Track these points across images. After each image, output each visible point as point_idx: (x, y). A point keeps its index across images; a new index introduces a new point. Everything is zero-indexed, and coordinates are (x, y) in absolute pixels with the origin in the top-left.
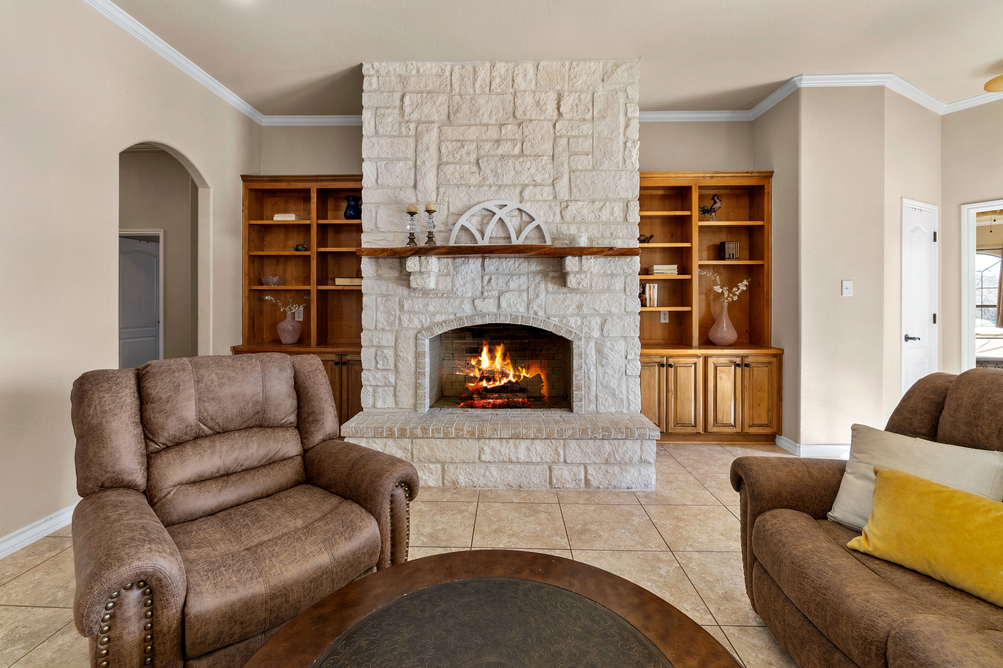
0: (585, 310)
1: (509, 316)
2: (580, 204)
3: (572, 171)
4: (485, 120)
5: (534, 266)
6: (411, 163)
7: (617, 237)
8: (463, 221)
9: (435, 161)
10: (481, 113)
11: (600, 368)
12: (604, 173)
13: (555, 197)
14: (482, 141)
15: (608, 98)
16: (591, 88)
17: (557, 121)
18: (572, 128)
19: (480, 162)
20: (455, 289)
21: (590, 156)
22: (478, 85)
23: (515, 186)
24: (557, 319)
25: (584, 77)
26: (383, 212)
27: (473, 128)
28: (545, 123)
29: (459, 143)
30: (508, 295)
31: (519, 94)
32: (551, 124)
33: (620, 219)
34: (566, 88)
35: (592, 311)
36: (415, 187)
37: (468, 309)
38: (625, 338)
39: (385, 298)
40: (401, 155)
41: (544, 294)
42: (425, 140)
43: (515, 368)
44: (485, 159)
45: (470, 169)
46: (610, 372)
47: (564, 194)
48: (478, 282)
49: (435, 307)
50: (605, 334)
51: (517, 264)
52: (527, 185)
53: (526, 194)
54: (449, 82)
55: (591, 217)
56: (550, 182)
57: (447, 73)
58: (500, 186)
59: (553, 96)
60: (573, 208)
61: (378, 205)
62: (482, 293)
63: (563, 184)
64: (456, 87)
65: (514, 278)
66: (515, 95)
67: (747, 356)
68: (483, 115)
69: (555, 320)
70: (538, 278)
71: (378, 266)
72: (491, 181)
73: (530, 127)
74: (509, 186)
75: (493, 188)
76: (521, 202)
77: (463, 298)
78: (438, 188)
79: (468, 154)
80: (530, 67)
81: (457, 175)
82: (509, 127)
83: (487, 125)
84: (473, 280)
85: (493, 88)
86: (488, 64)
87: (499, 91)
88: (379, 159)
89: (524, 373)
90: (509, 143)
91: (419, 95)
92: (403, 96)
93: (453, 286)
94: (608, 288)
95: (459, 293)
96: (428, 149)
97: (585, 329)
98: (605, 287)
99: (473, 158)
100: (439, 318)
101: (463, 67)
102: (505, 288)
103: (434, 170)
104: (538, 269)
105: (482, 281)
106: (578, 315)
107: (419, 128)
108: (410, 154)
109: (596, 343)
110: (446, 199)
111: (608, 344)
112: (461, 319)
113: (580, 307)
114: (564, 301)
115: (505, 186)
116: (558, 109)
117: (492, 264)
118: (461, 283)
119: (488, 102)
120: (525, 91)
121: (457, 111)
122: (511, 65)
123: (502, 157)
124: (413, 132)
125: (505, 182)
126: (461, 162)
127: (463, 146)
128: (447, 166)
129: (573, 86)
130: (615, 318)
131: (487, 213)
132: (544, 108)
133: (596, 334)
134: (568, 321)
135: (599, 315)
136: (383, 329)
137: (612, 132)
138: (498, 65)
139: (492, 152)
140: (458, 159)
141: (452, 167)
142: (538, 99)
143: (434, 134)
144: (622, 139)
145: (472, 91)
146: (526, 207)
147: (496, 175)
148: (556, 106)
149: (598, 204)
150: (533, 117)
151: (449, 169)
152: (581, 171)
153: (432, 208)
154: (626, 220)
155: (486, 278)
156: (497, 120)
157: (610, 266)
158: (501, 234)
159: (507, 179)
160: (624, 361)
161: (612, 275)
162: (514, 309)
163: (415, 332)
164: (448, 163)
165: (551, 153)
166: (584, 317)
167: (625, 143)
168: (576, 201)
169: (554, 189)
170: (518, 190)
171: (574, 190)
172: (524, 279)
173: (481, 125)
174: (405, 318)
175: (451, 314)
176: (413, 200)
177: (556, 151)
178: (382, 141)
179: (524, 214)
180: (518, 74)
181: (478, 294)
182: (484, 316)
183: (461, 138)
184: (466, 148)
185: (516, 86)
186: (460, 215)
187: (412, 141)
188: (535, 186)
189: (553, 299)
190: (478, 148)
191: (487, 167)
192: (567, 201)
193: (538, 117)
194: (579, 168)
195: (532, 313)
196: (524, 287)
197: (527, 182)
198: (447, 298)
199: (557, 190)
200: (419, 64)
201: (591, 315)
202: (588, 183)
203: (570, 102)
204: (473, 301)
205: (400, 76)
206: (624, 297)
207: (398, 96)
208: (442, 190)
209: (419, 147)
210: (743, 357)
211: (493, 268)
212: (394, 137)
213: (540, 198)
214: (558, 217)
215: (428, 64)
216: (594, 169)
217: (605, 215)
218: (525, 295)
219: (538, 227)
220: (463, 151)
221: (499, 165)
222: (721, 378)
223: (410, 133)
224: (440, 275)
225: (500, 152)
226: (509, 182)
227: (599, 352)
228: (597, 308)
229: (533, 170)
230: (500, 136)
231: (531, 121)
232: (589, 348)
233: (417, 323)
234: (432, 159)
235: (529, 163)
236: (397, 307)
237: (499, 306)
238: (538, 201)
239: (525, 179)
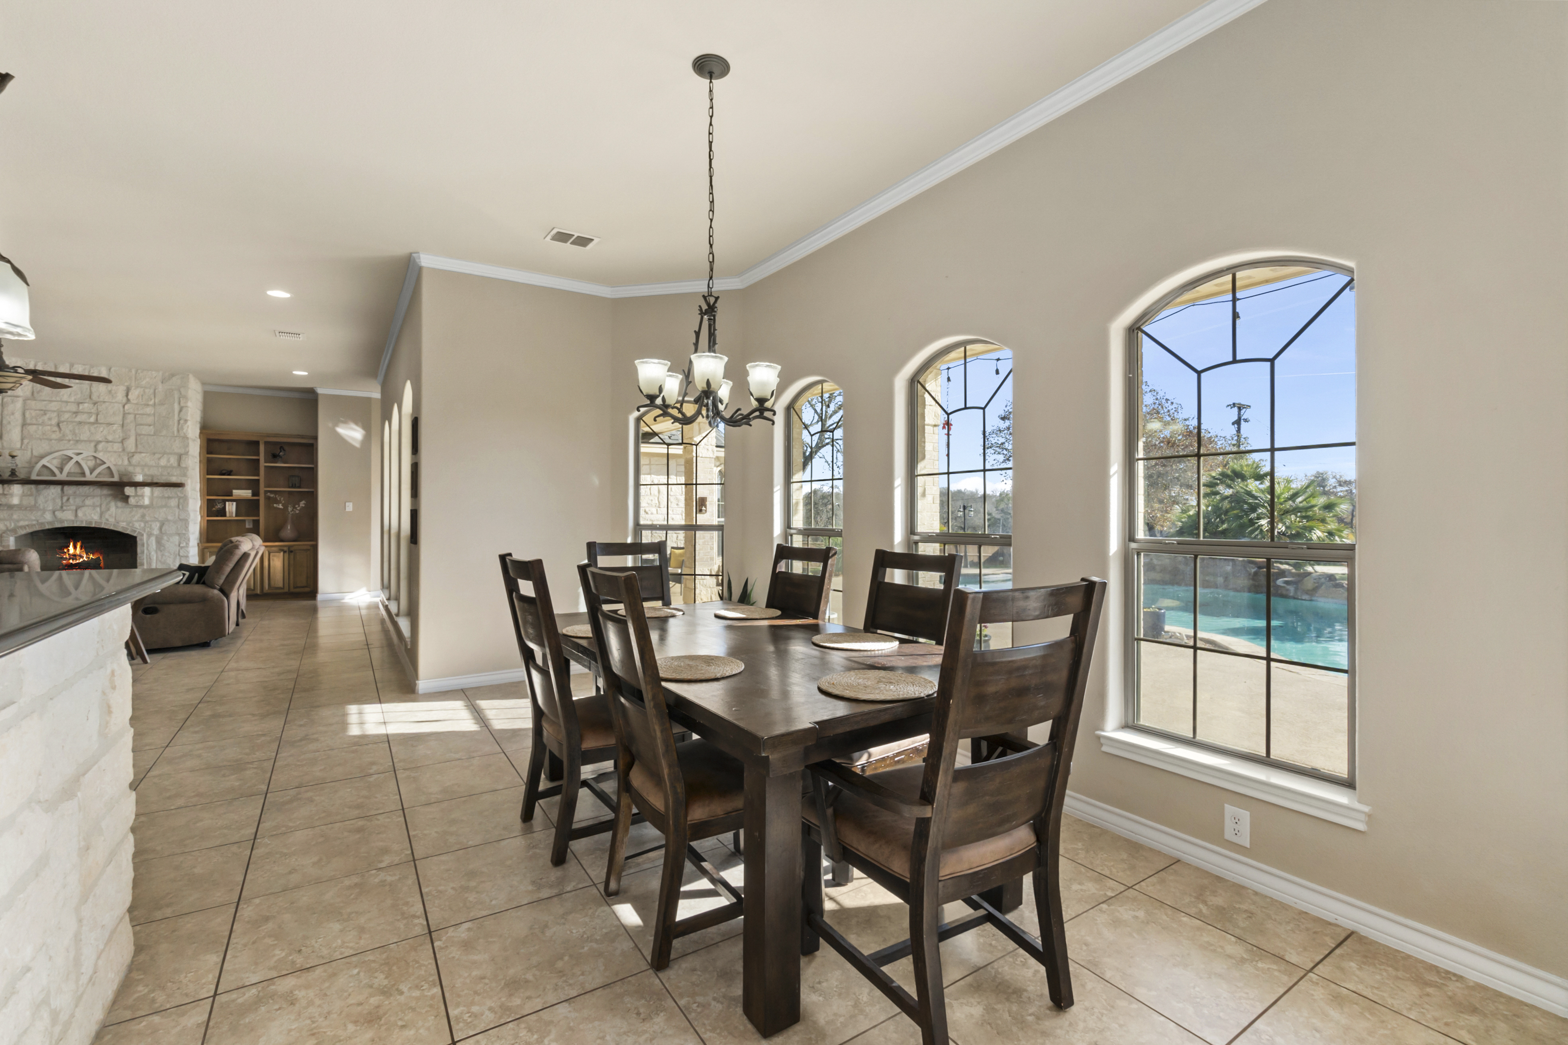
0: (147, 518)
1: (86, 522)
2: (143, 455)
3: (138, 435)
5: (106, 491)
7: (173, 475)
8: (44, 462)
9: (20, 421)
10: (61, 394)
11: (159, 553)
12: (162, 437)
13: (124, 450)
14: (62, 412)
15: (165, 394)
16: (152, 387)
17: (125, 404)
18: (138, 409)
19: (61, 425)
20: (37, 505)
21: (151, 427)
23: (90, 441)
24: (125, 524)
25: (147, 380)
27: (54, 403)
28: (116, 404)
29: (42, 412)
30: (84, 509)
32: (120, 406)
33: (176, 464)
34: (132, 385)
35: (153, 519)
37: (48, 517)
38: (179, 534)
41: (112, 509)
42: (11, 408)
43: (87, 554)
44: (65, 423)
45: (51, 429)
46: (167, 554)
47: (131, 448)
48: (58, 501)
49: (18, 516)
50: (163, 532)
51: (90, 490)
52: (100, 442)
53: (99, 447)
55: (152, 463)
56: (120, 440)
58: (77, 441)
59: (122, 389)
60: (138, 457)
62: (62, 507)
63: (130, 442)
65: (89, 499)
67: (292, 546)
68: (63, 396)
69: (124, 524)
70: (109, 499)
72: (70, 437)
73: (103, 406)
74: (85, 441)
75: (71, 442)
76: (95, 452)
77: (44, 511)
78: (22, 440)
79: (50, 419)
80: (103, 370)
81: (40, 433)
82: (86, 405)
83: (67, 402)
86: (67, 365)
89: (91, 556)
90: (85, 415)
93: (36, 503)
94: (166, 505)
95: (41, 507)
96: (13, 414)
97: (147, 530)
99: (54, 422)
100: (22, 523)
102: (81, 505)
103: (19, 427)
104: (109, 493)
105: (62, 500)
106: (141, 521)
107: (5, 400)
109: (157, 538)
110: (30, 447)
111: (165, 538)
112: (42, 524)
113: (143, 516)
114: (127, 512)
115: (82, 441)
116: (127, 395)
117: (69, 490)
118: (43, 501)
123: (80, 423)
125: (82, 439)
126: (43, 424)
127: (45, 414)
128: (30, 427)
129: (138, 385)
130: (171, 523)
131: (65, 458)
132: (114, 396)
133: (156, 532)
134: (133, 525)
135: (159, 521)
139: (70, 420)
140: (40, 422)
141: (35, 427)
142: (109, 390)
143: (20, 404)
144: (176, 418)
146: (100, 455)
147: (74, 434)
148: (125, 395)
149: (157, 456)
151: (32, 428)
152: (145, 435)
153: (14, 454)
154: (179, 465)
155: (65, 499)
156: (75, 400)
157: (167, 492)
158: (78, 470)
159: (84, 437)
160: (178, 549)
161: (169, 498)
162: (89, 518)
164: (32, 424)
165: (121, 423)
166: (146, 523)
167: (179, 421)
168: (140, 453)
169: (123, 445)
170: (93, 444)
171: (139, 446)
172: (97, 499)
173: (61, 401)
175: (33, 520)
177: (125, 422)
179: (97, 460)
181: (59, 507)
182: (62, 521)
183: (44, 409)
184: (48, 415)
186: (42, 457)
188: (107, 442)
189: (118, 511)
190: (59, 416)
191: (67, 429)
192: (133, 453)
193: (110, 401)
194: (143, 433)
195: (104, 520)
196: (98, 503)
197: (100, 439)
198: (30, 510)
199: (125, 445)
201: (152, 521)
202: (150, 443)
203: (136, 393)
204: (54, 512)
206: (177, 510)
208: (26, 441)
209: (5, 412)
210: (289, 547)
211: (71, 493)
213: (111, 450)
214: (126, 462)
216: (155, 434)
217: (163, 462)
218: (98, 509)
219: (109, 468)
220: (46, 418)
221: (77, 428)
222: (273, 560)
224: (23, 495)
225: (78, 419)
226: (86, 439)
227: (159, 542)
228: (156, 516)
229: (105, 432)
230: (78, 410)
231: (104, 402)
232: (151, 541)
233: (2, 527)
234: (17, 420)
235: (102, 428)
237: (76, 515)
238: (110, 452)
239: (99, 437)
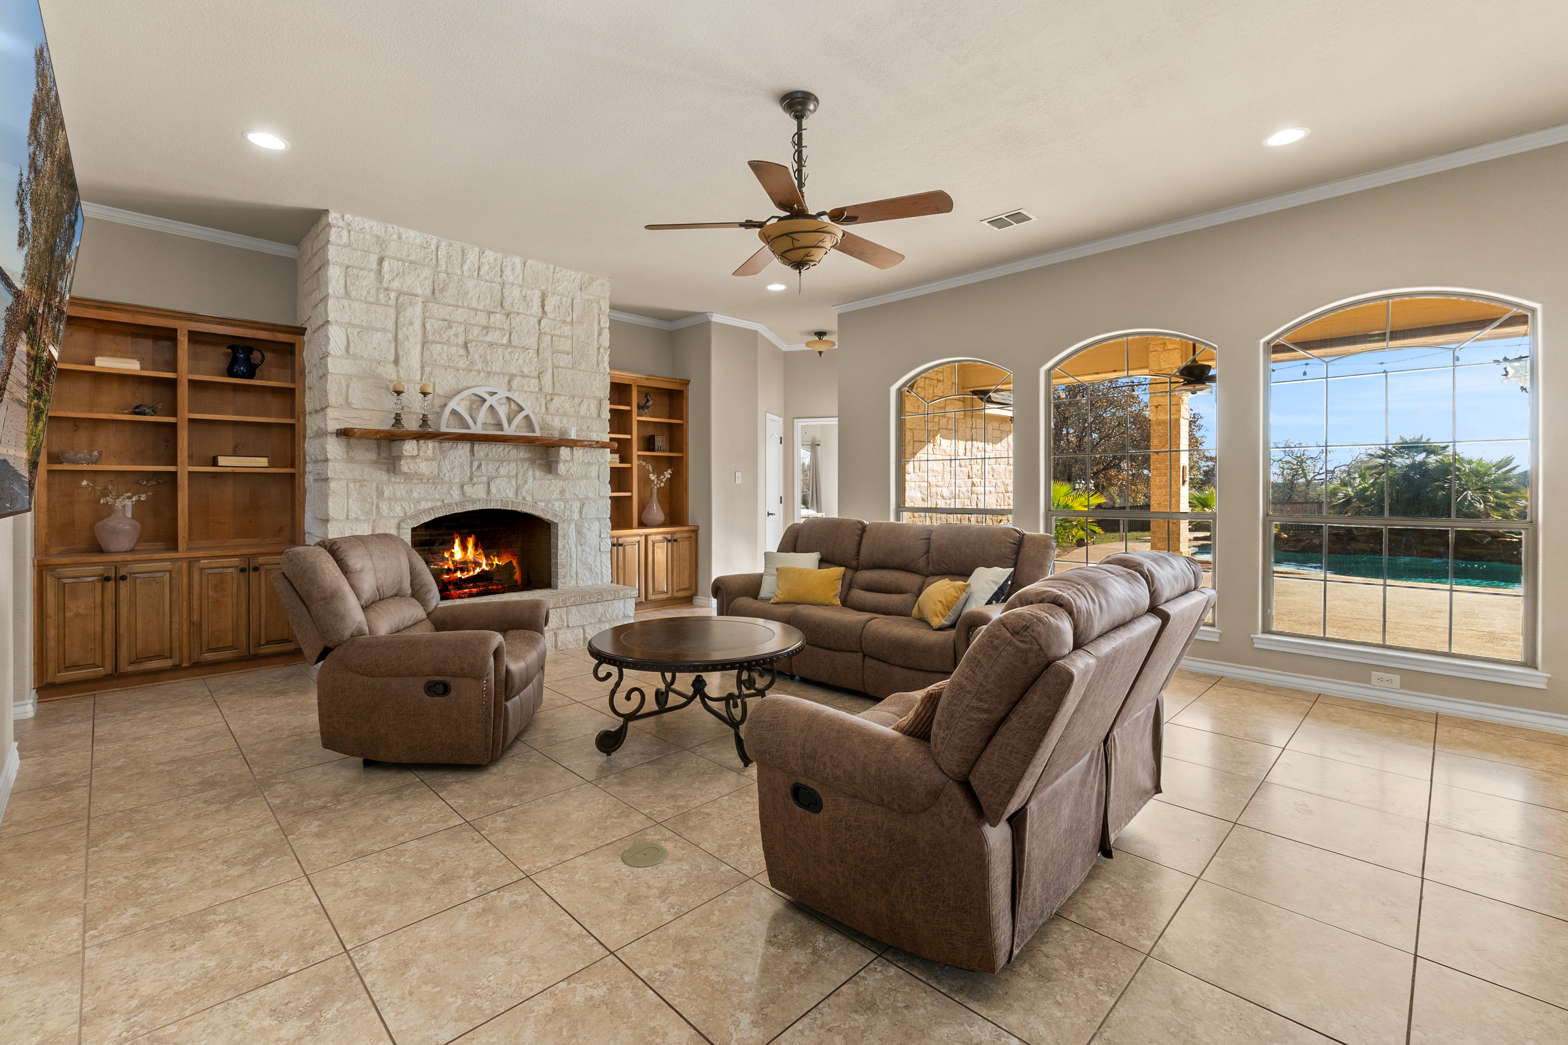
0: (567, 495)
1: (500, 501)
2: (563, 398)
3: (554, 367)
4: (474, 304)
5: (523, 453)
6: (390, 336)
7: (592, 431)
8: (453, 405)
9: (419, 338)
10: (469, 296)
11: (579, 547)
12: (582, 372)
13: (541, 389)
14: (470, 324)
15: (584, 306)
16: (571, 294)
17: (542, 318)
18: (555, 327)
19: (469, 345)
20: (442, 475)
21: (570, 356)
22: (466, 267)
23: (503, 374)
24: (543, 504)
25: (566, 283)
26: (356, 387)
27: (461, 310)
28: (531, 318)
29: (446, 323)
30: (498, 481)
31: (507, 286)
32: (536, 320)
33: (595, 415)
34: (549, 289)
35: (573, 496)
36: (396, 362)
37: (456, 495)
38: (598, 519)
39: (358, 484)
40: (379, 325)
41: (531, 480)
42: (409, 313)
44: (474, 343)
45: (457, 351)
46: (587, 549)
47: (548, 389)
48: (467, 468)
49: (419, 493)
50: (584, 516)
51: (506, 450)
52: (515, 376)
53: (515, 384)
54: (434, 257)
55: (571, 411)
56: (536, 374)
57: (433, 247)
58: (489, 373)
59: (537, 294)
60: (557, 401)
61: (349, 377)
62: (471, 479)
63: (547, 378)
64: (442, 263)
65: (504, 464)
66: (503, 285)
67: (674, 533)
68: (472, 298)
69: (540, 505)
70: (526, 465)
71: (349, 447)
72: (480, 366)
73: (517, 320)
74: (498, 373)
75: (482, 374)
76: (509, 391)
77: (451, 484)
78: (422, 367)
79: (456, 335)
80: (518, 261)
81: (445, 356)
82: (498, 315)
83: (476, 310)
84: (462, 465)
85: (481, 273)
86: (477, 249)
87: (488, 278)
88: (350, 324)
90: (498, 332)
91: (400, 263)
92: (381, 261)
93: (440, 471)
94: (586, 475)
95: (447, 479)
96: (411, 323)
97: (567, 513)
98: (584, 474)
99: (461, 340)
100: (425, 505)
101: (450, 245)
102: (494, 474)
103: (419, 347)
104: (526, 456)
105: (471, 467)
106: (561, 499)
107: (401, 299)
108: (390, 325)
109: (576, 524)
110: (432, 379)
111: (586, 525)
112: (450, 505)
113: (562, 492)
114: (549, 487)
115: (495, 373)
116: (543, 306)
117: (481, 449)
118: (449, 469)
119: (476, 286)
120: (513, 284)
121: (442, 290)
122: (500, 255)
123: (491, 344)
124: (392, 302)
125: (494, 369)
126: (448, 342)
127: (451, 327)
128: (434, 346)
129: (555, 289)
130: (591, 501)
131: (476, 398)
132: (530, 304)
133: (576, 516)
134: (553, 505)
135: (579, 499)
136: (357, 519)
137: (589, 337)
138: (487, 252)
139: (480, 338)
140: (445, 340)
141: (439, 346)
142: (524, 294)
143: (418, 308)
144: (596, 345)
145: (459, 272)
146: (515, 396)
147: (485, 361)
148: (540, 304)
149: (578, 401)
150: (520, 311)
151: (436, 349)
152: (563, 368)
154: (600, 413)
155: (476, 464)
156: (484, 306)
157: (587, 456)
158: (490, 420)
159: (496, 368)
160: (598, 541)
161: (589, 464)
162: (504, 495)
163: (396, 521)
164: (434, 342)
165: (536, 348)
166: (566, 501)
167: (599, 349)
168: (560, 395)
169: (540, 381)
170: (506, 379)
171: (557, 385)
172: (513, 465)
173: (468, 308)
174: (384, 506)
175: (438, 500)
176: (394, 376)
177: (541, 346)
178: (356, 305)
179: (512, 403)
180: (506, 266)
181: (467, 479)
182: (474, 501)
183: (448, 317)
184: (454, 329)
185: (504, 277)
186: (450, 397)
187: (392, 312)
188: (523, 376)
189: (540, 485)
190: (466, 331)
191: (476, 352)
192: (551, 394)
193: (525, 312)
194: (561, 365)
195: (520, 498)
196: (514, 473)
197: (514, 372)
198: (433, 483)
199: (542, 383)
200: (402, 230)
201: (572, 500)
202: (569, 380)
203: (553, 303)
204: (462, 487)
205: (378, 237)
206: (598, 483)
207: (374, 258)
208: (428, 369)
209: (401, 320)
210: (671, 534)
211: (482, 454)
212: (370, 303)
213: (528, 389)
214: (543, 409)
215: (411, 233)
216: (573, 368)
217: (583, 410)
218: (514, 481)
219: (527, 417)
220: (451, 332)
221: (488, 352)
222: (656, 552)
223: (390, 303)
224: (426, 459)
225: (488, 338)
226: (498, 370)
227: (579, 532)
228: (577, 493)
229: (521, 362)
230: (488, 323)
231: (518, 314)
232: (571, 529)
233: (398, 511)
234: (416, 335)
235: (517, 354)
236: (374, 494)
237: (489, 492)
238: (526, 392)
239: (513, 369)
